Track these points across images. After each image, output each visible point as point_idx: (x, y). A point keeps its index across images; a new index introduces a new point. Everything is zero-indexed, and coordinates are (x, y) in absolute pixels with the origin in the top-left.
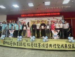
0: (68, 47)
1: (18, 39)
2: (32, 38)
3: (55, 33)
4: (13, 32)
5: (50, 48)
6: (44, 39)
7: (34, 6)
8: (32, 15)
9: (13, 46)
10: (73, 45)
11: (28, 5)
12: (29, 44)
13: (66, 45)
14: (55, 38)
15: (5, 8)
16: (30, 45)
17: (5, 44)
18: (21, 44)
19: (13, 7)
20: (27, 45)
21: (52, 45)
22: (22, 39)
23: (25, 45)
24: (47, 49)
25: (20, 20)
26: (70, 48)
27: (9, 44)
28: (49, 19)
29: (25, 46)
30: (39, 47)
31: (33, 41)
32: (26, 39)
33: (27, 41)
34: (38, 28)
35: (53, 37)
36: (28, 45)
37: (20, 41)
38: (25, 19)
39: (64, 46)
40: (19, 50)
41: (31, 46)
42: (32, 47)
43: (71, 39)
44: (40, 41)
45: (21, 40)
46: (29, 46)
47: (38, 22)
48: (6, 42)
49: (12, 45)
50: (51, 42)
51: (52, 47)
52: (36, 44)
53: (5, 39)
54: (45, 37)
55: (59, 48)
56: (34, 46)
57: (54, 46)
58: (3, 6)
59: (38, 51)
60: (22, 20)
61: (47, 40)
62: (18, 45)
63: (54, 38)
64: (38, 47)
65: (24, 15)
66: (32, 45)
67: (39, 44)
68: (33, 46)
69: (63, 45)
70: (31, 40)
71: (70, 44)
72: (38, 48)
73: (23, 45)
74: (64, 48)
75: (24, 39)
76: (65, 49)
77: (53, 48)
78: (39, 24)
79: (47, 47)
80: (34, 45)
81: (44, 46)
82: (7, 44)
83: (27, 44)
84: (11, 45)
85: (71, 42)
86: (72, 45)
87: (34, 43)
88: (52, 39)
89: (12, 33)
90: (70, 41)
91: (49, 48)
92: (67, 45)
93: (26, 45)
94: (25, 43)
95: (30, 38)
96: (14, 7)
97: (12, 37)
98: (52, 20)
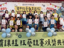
12: (24, 41)
18: (9, 43)
20: (21, 43)
22: (11, 34)
28: (44, 6)
30: (42, 45)
33: (20, 36)
36: (22, 44)
37: (7, 37)
41: (27, 44)
42: (30, 46)
44: (43, 36)
46: (24, 44)
52: (36, 41)
61: (55, 33)
62: (2, 45)
67: (42, 40)
70: (28, 34)
73: (13, 43)
79: (54, 44)
80: (33, 43)
81: (49, 43)
83: (21, 41)
87: (33, 39)
94: (16, 41)
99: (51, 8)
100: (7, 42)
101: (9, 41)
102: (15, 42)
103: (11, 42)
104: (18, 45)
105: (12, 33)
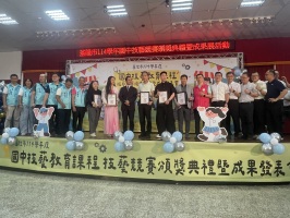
0: (260, 171)
1: (70, 144)
2: (122, 138)
3: (211, 120)
4: (48, 117)
5: (193, 177)
6: (167, 140)
7: (129, 16)
8: (123, 51)
9: (49, 169)
10: (279, 162)
11: (106, 12)
12: (111, 159)
13: (252, 163)
14: (211, 137)
15: (14, 22)
16: (116, 163)
17: (20, 161)
18: (81, 162)
19: (48, 21)
20: (105, 163)
21: (200, 165)
22: (85, 144)
23: (95, 164)
24: (179, 178)
25: (75, 69)
26: (268, 173)
27: (34, 162)
28: (188, 67)
29: (96, 168)
30: (150, 171)
31: (125, 148)
32: (100, 141)
33: (103, 149)
34: (144, 99)
35: (205, 134)
36: (108, 165)
37: (75, 149)
38: (95, 66)
39: (245, 167)
40: (74, 183)
41: (117, 167)
42: (123, 171)
43: (272, 140)
44: (153, 150)
45: (80, 144)
46: (112, 167)
47: (146, 76)
48: (23, 153)
49: (47, 164)
50: (196, 152)
51: (201, 171)
52: (136, 161)
53: (17, 143)
54: (172, 133)
55: (224, 173)
56: (130, 167)
57: (205, 167)
58: (8, 15)
59: (148, 185)
60: (84, 72)
61: (180, 145)
62: (67, 165)
63: (206, 138)
64: (146, 170)
65: (92, 49)
66: (122, 164)
67: (151, 159)
68: (128, 169)
69: (239, 164)
70: (118, 145)
71: (266, 159)
72: (145, 175)
73: (89, 163)
74: (243, 173)
75: (90, 143)
76: (247, 178)
77: (202, 176)
78: (150, 87)
79: (178, 171)
80: (131, 165)
81: (168, 168)
82: (26, 161)
84: (43, 166)
85: (270, 153)
86: (274, 165)
87: (130, 156)
88: (197, 140)
89: (44, 118)
90: (266, 147)
91: (188, 176)
92: (257, 165)
93: (100, 163)
94: (96, 158)
95: (117, 139)
96: (49, 18)
97: (46, 134)
98: (199, 70)
99: (207, 73)
100: (77, 160)
101: (81, 158)
102: (92, 161)
103: (85, 161)
104: (98, 168)
105: (86, 140)
